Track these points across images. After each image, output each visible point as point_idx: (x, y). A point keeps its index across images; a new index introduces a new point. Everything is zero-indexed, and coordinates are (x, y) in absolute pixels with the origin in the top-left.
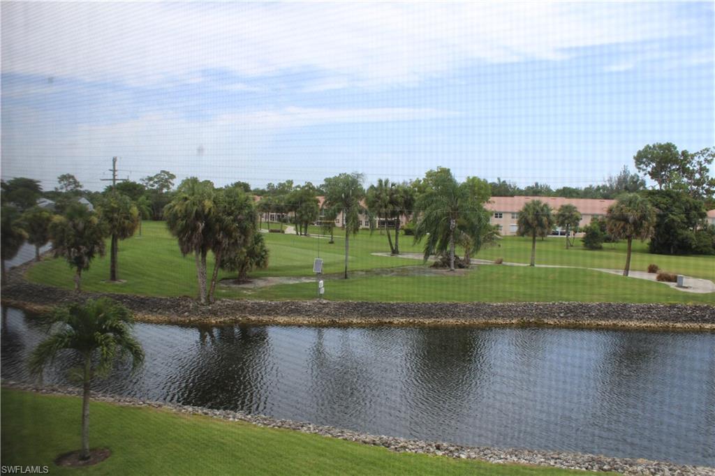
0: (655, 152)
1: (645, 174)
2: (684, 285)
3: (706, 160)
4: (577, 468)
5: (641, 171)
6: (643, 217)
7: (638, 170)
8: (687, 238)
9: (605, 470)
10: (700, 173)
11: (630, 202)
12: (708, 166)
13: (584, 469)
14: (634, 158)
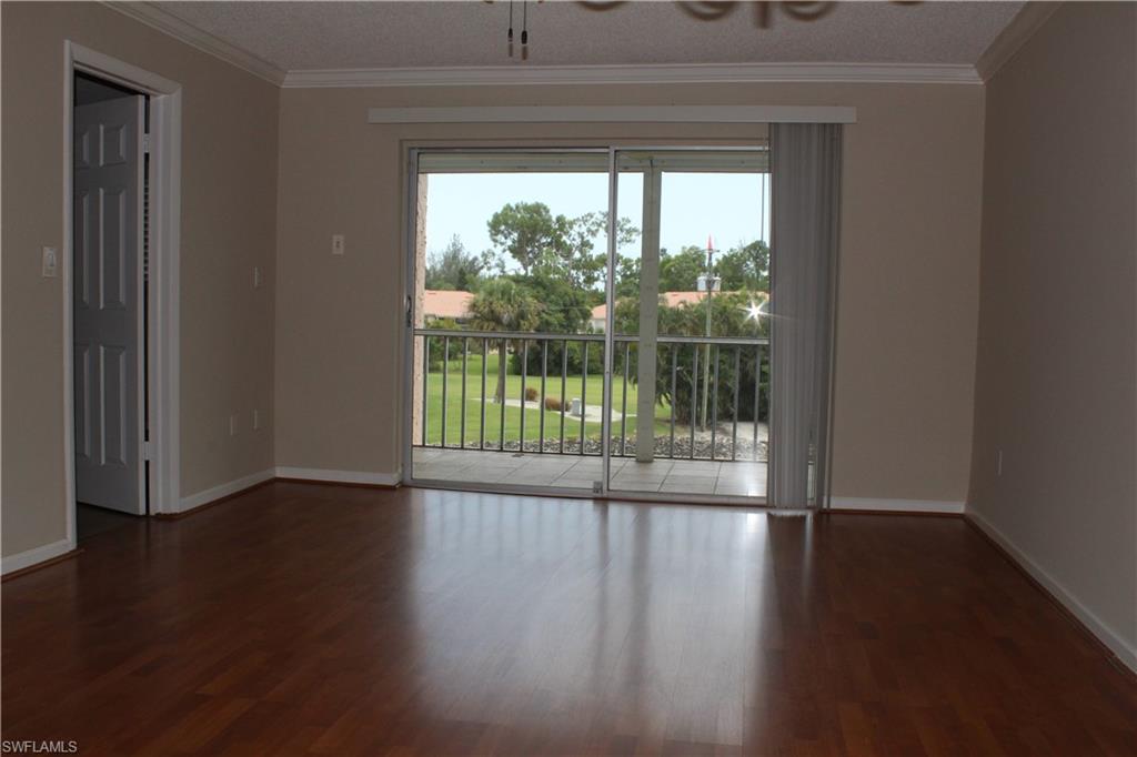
0: (519, 216)
1: (504, 251)
3: (589, 230)
5: (499, 245)
6: (522, 316)
7: (492, 243)
10: (581, 251)
11: (503, 293)
12: (592, 240)
14: (489, 224)
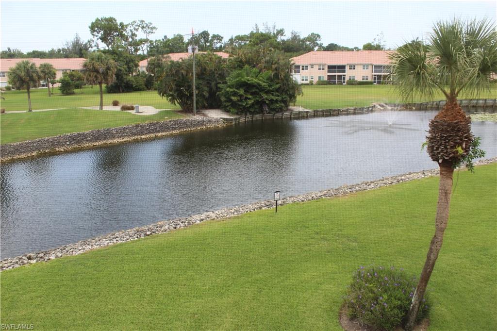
0: (103, 23)
1: (98, 39)
2: (140, 111)
3: (135, 29)
4: (132, 239)
5: (95, 37)
6: (108, 69)
7: (92, 36)
8: (129, 81)
9: (148, 235)
10: (132, 38)
11: (98, 59)
12: (136, 33)
13: (136, 239)
14: (90, 27)
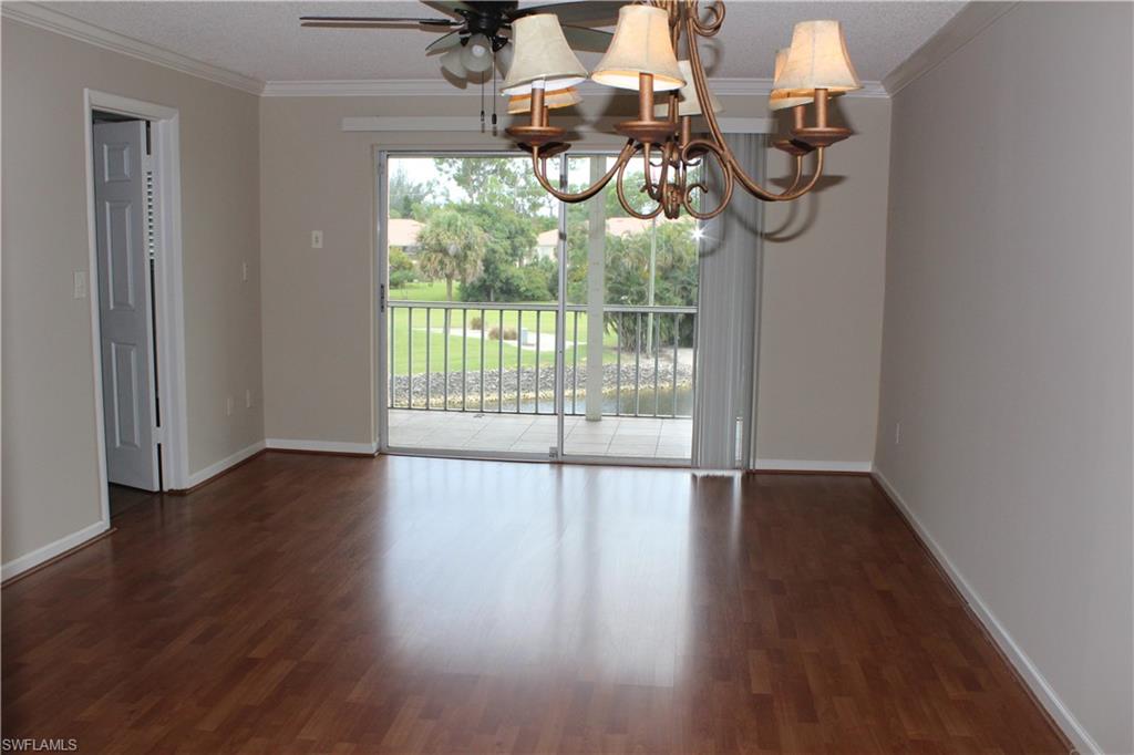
1: (449, 179)
2: (529, 342)
5: (444, 174)
6: (468, 247)
7: (438, 172)
8: (513, 276)
10: (526, 179)
11: (449, 225)
